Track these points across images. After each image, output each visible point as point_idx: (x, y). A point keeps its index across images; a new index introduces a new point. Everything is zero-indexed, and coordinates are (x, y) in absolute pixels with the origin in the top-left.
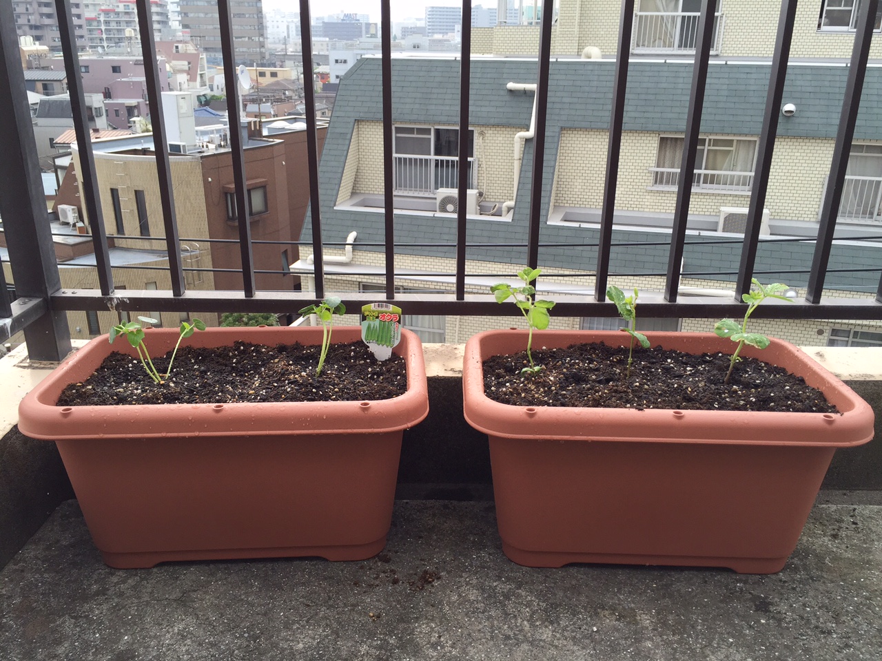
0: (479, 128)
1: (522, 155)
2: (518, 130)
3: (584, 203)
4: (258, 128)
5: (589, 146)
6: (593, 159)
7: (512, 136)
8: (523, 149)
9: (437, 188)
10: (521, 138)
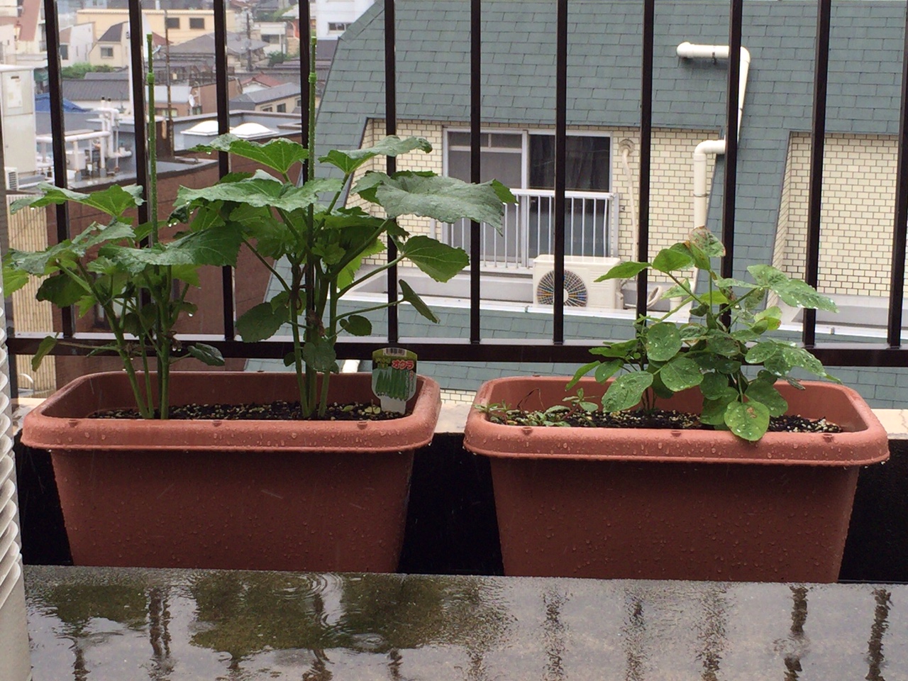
0: (621, 134)
1: (709, 188)
2: (700, 136)
3: (845, 285)
4: (164, 135)
5: (851, 168)
6: (861, 195)
7: (689, 148)
8: (711, 175)
9: (533, 254)
10: (707, 153)
